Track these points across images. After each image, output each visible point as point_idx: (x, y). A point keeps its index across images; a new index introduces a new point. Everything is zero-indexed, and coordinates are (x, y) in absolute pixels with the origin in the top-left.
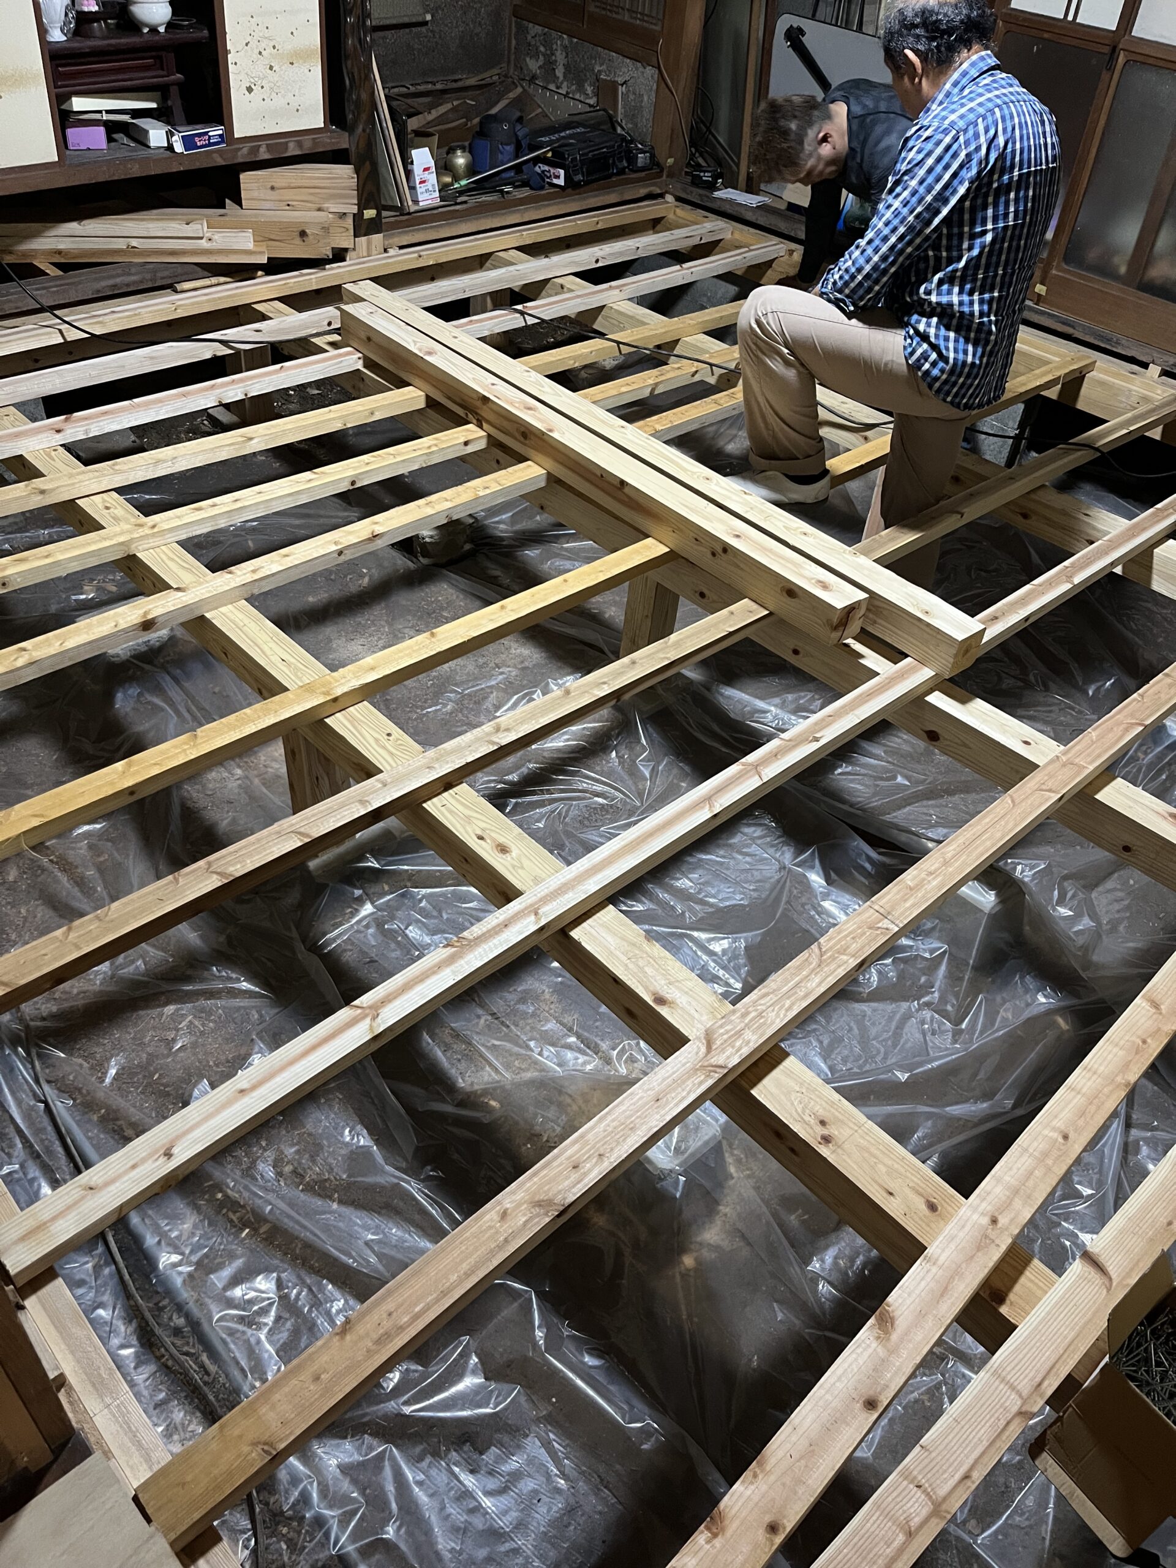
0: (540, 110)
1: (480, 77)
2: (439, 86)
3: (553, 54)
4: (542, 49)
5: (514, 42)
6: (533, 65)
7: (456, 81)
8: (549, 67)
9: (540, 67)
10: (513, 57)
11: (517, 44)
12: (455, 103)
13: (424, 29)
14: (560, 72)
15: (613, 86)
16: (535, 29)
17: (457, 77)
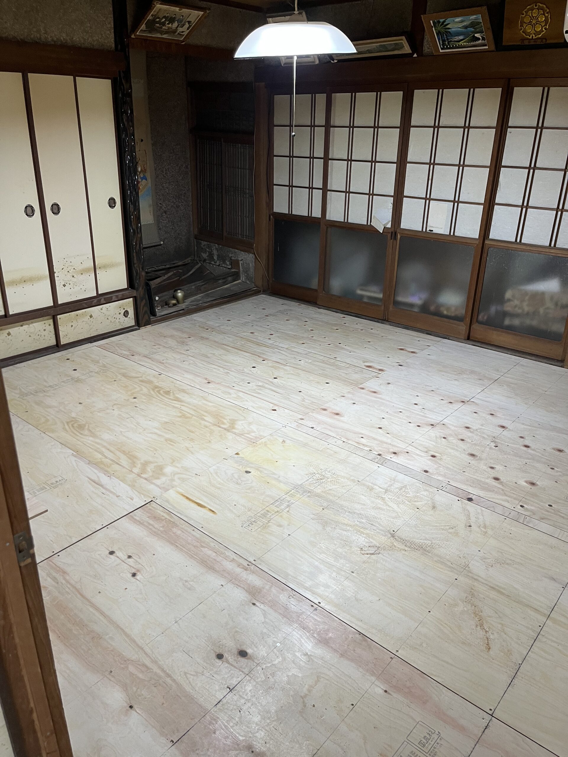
0: (209, 271)
1: (184, 261)
2: (168, 266)
3: (212, 251)
4: (208, 250)
5: (196, 248)
6: (205, 256)
7: (174, 264)
8: (211, 256)
9: (207, 256)
10: (196, 253)
11: (197, 248)
12: (174, 272)
13: (160, 247)
14: (215, 258)
15: (237, 262)
16: (204, 243)
17: (174, 262)
